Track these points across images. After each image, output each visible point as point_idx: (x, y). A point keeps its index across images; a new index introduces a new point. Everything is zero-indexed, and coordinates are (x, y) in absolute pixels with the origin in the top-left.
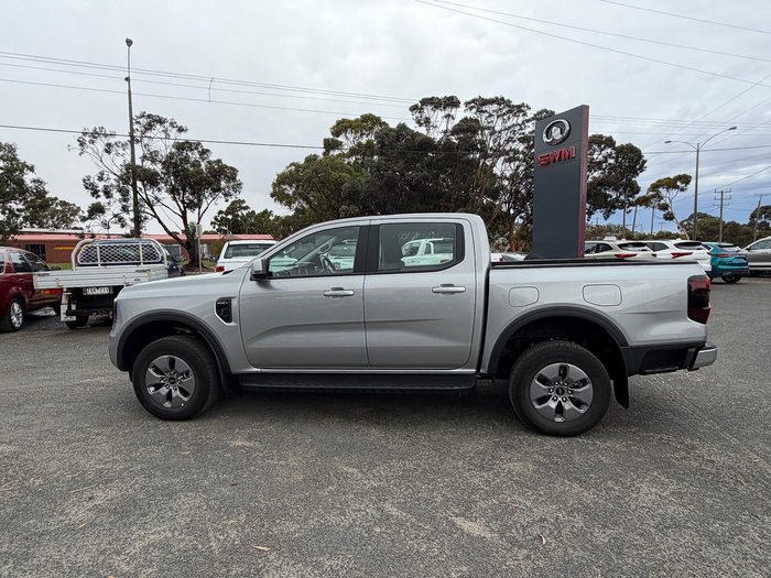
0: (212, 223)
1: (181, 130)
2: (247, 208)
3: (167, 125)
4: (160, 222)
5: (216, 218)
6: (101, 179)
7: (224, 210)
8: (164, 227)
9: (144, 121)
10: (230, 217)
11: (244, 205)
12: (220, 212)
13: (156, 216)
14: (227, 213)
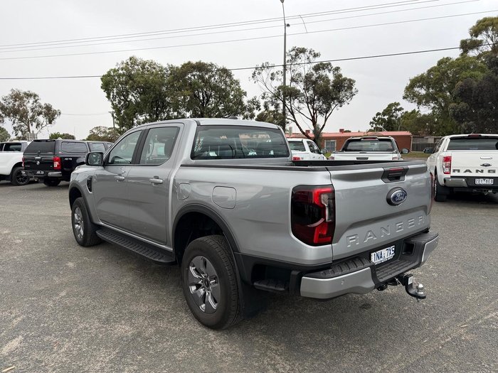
0: (371, 123)
1: (316, 55)
2: (401, 109)
3: (307, 53)
4: (298, 125)
5: (374, 119)
6: (263, 98)
7: (381, 112)
8: (300, 128)
9: (293, 53)
10: (386, 117)
11: (398, 107)
12: (378, 114)
13: (295, 121)
14: (384, 114)
